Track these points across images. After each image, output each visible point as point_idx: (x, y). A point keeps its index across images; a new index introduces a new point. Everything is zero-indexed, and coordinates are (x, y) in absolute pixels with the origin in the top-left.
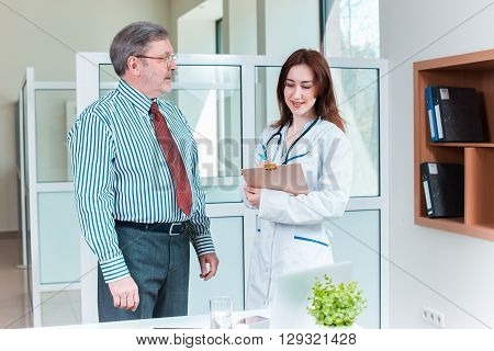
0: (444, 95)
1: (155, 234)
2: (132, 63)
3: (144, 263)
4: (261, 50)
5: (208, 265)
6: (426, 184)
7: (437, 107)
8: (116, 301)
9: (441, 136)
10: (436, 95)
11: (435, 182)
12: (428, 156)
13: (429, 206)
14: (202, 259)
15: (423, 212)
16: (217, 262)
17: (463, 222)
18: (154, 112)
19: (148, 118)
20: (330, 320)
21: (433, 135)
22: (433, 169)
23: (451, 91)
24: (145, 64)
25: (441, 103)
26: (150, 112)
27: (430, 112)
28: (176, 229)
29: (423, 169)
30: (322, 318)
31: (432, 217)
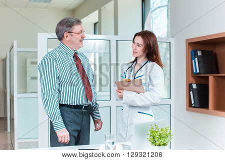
0: (199, 53)
1: (76, 110)
2: (66, 35)
3: (71, 123)
4: (116, 33)
5: (98, 124)
6: (191, 93)
7: (196, 59)
8: (60, 139)
9: (198, 71)
10: (196, 53)
11: (195, 92)
12: (192, 80)
13: (193, 102)
14: (95, 122)
15: (190, 105)
16: (102, 123)
17: (208, 109)
18: (75, 57)
19: (73, 59)
20: (158, 143)
21: (195, 71)
22: (194, 86)
23: (203, 52)
24: (72, 36)
25: (198, 57)
26: (74, 57)
27: (193, 61)
28: (85, 108)
29: (190, 86)
30: (154, 143)
31: (194, 107)
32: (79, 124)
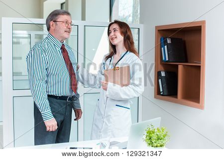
0: (169, 41)
1: (61, 101)
2: (51, 24)
4: (83, 18)
6: (160, 81)
7: (166, 47)
8: (48, 129)
9: (167, 59)
10: (165, 42)
11: (164, 80)
12: (161, 68)
13: (161, 90)
15: (158, 93)
17: (177, 98)
19: (60, 51)
20: (155, 144)
21: (164, 59)
22: (163, 74)
23: (172, 39)
24: (56, 25)
25: (168, 45)
26: (61, 48)
27: (162, 48)
28: (70, 99)
29: (158, 74)
30: (151, 144)
31: (163, 95)
32: (63, 115)
